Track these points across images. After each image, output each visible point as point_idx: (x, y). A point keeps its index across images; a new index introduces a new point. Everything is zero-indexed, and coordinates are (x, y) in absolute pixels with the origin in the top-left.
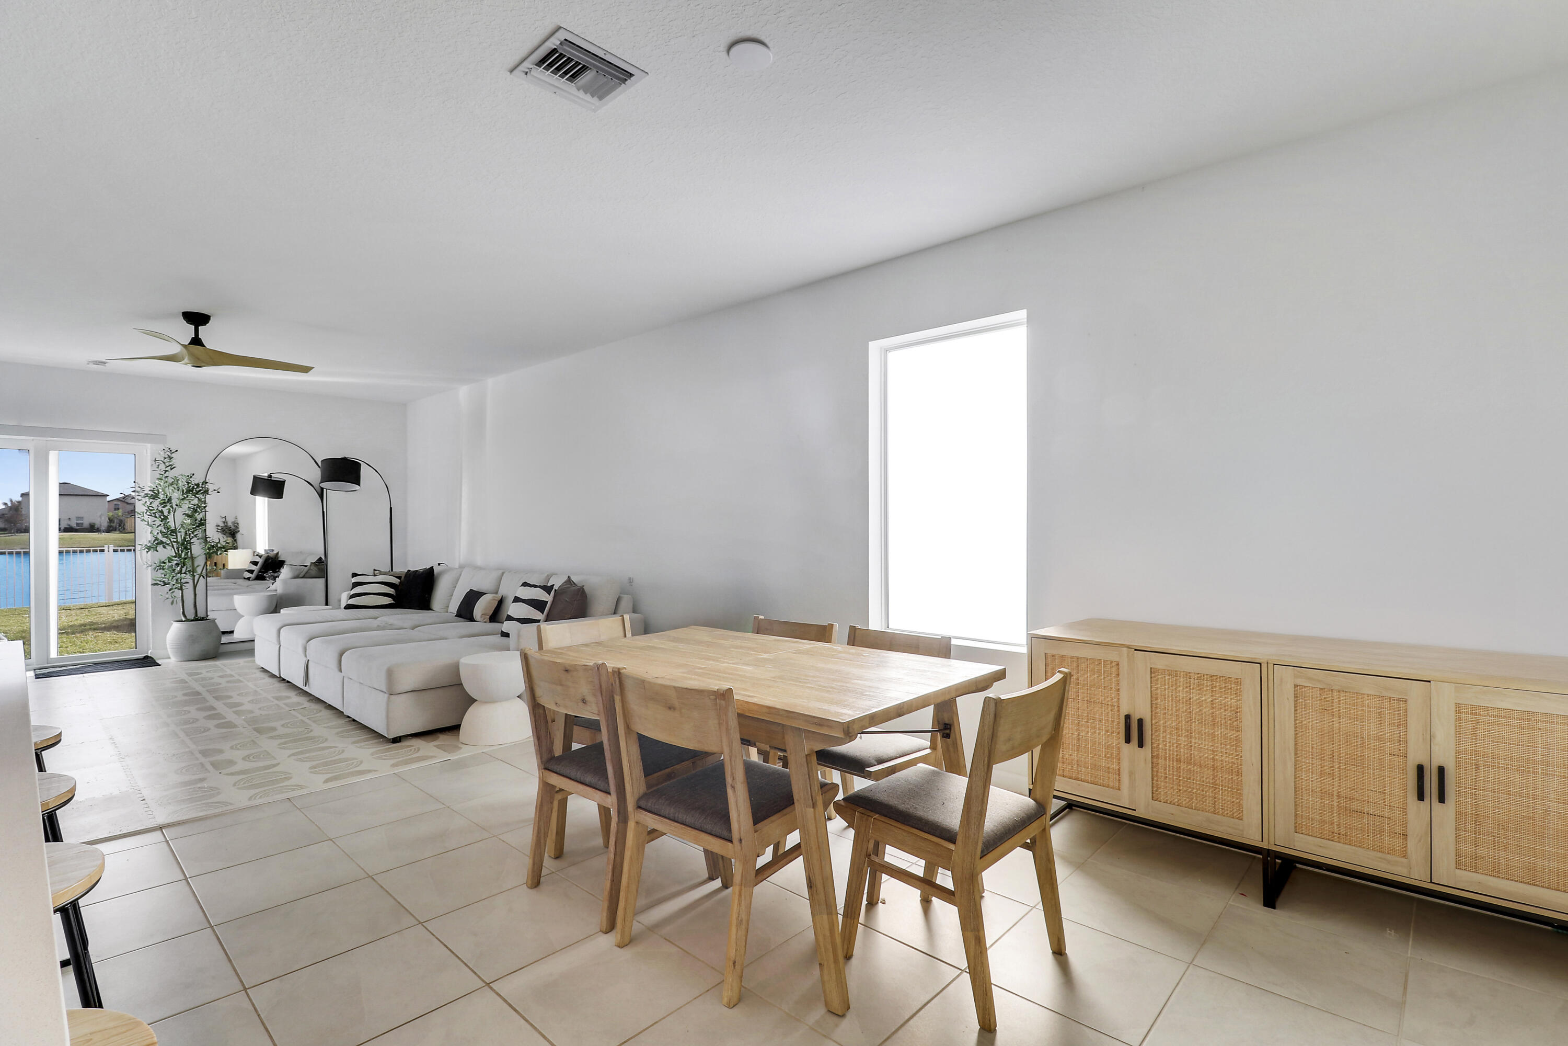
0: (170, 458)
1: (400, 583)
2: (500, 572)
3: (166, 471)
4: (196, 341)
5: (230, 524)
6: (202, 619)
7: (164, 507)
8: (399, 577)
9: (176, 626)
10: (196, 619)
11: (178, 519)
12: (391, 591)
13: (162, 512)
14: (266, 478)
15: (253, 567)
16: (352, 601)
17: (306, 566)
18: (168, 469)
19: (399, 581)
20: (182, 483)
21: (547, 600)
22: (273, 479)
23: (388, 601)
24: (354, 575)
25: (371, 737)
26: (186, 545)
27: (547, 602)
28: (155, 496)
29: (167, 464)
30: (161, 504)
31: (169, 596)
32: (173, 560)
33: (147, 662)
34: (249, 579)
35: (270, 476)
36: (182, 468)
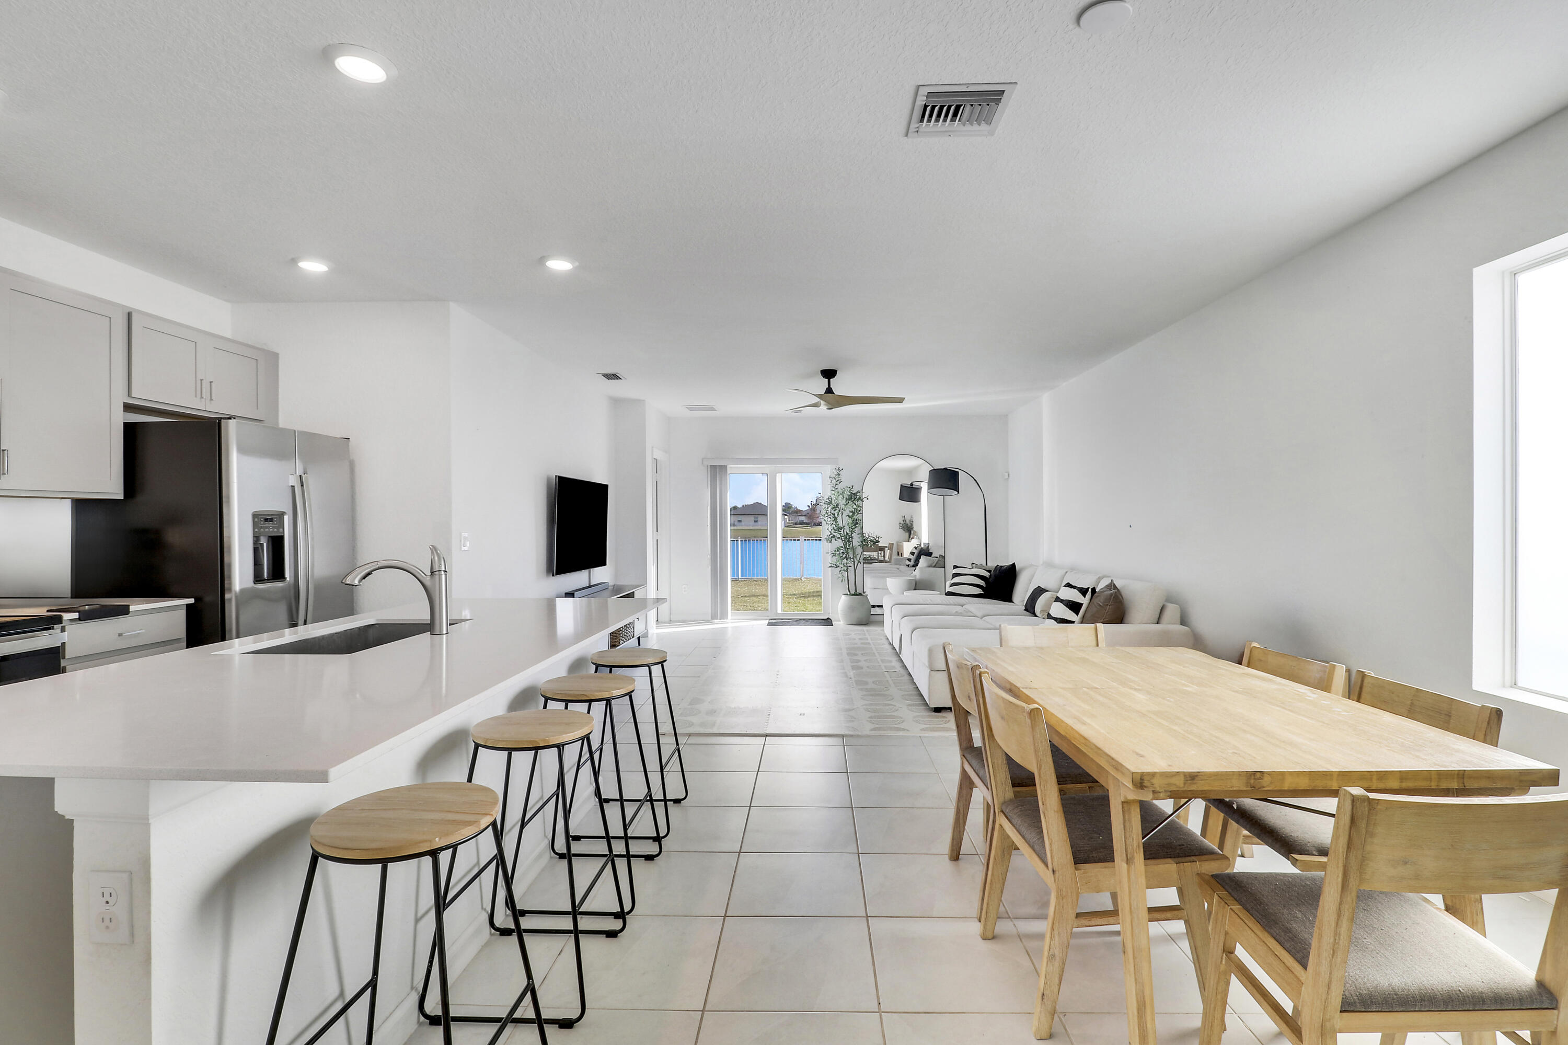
0: (839, 475)
1: (990, 576)
2: (1065, 571)
3: (836, 484)
4: (829, 391)
5: (908, 522)
6: (860, 594)
7: (834, 511)
8: (989, 571)
9: (844, 597)
10: (856, 594)
11: (844, 520)
12: (982, 583)
13: (834, 514)
14: (909, 486)
15: (911, 557)
16: (952, 589)
17: (937, 557)
18: (838, 483)
19: (989, 574)
20: (847, 493)
21: (1082, 603)
22: (914, 486)
23: (979, 591)
24: (955, 567)
25: (923, 704)
26: (848, 539)
27: (1082, 604)
28: (830, 503)
29: (837, 479)
30: (833, 508)
31: (840, 575)
32: (840, 549)
33: (828, 622)
34: (908, 566)
35: (912, 484)
36: (847, 481)
